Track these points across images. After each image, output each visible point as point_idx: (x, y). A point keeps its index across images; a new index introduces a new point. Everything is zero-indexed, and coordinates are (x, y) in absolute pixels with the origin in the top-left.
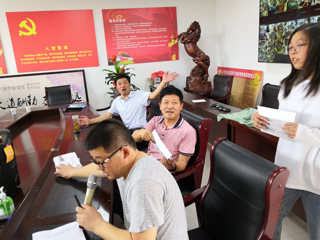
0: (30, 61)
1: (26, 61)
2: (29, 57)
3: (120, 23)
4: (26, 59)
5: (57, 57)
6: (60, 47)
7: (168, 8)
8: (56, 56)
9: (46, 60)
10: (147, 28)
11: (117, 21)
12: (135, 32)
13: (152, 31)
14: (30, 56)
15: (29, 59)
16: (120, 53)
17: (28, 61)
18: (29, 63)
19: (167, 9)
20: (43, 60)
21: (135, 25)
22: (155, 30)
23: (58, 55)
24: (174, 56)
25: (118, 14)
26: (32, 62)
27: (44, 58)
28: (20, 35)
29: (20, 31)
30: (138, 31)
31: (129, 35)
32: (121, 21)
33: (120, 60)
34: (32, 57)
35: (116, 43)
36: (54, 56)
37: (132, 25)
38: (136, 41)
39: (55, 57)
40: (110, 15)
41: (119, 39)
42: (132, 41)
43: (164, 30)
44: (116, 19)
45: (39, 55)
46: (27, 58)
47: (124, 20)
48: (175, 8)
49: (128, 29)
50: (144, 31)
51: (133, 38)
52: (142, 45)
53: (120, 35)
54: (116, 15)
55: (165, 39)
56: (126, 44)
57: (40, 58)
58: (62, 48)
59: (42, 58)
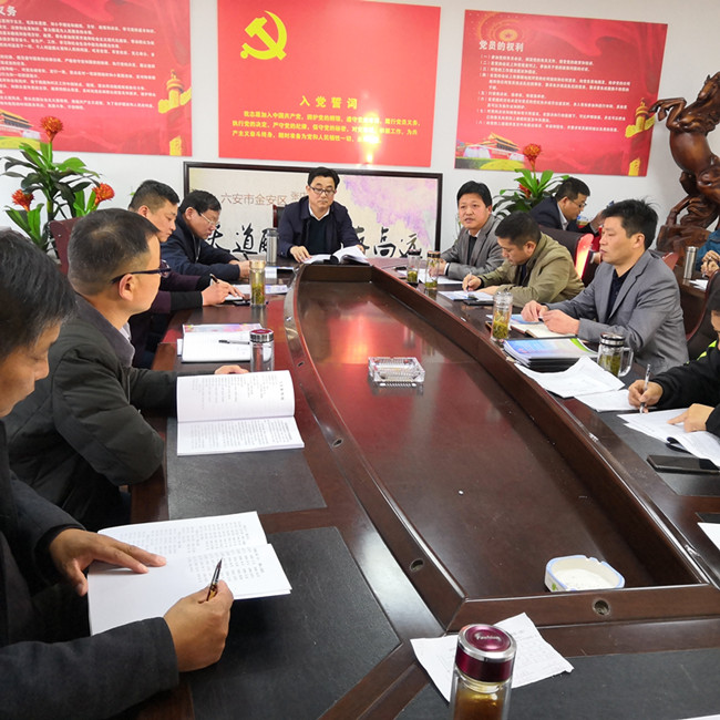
0: (255, 129)
1: (244, 129)
2: (256, 119)
3: (506, 53)
4: (247, 123)
5: (327, 127)
6: (339, 99)
7: (646, 24)
8: (324, 123)
9: (296, 131)
10: (578, 75)
11: (501, 46)
12: (543, 83)
13: (587, 85)
14: (258, 114)
15: (253, 124)
16: (491, 137)
17: (250, 129)
18: (253, 134)
19: (642, 27)
20: (290, 131)
21: (546, 63)
22: (597, 85)
23: (330, 123)
24: (634, 165)
25: (505, 28)
26: (258, 134)
27: (293, 126)
28: (244, 55)
29: (245, 46)
30: (552, 82)
31: (525, 90)
32: (510, 47)
33: (488, 156)
34: (261, 120)
35: (485, 108)
36: (318, 122)
37: (538, 64)
38: (542, 109)
39: (321, 127)
40: (484, 27)
41: (496, 97)
42: (529, 108)
43: (623, 87)
44: (498, 40)
45: (281, 115)
46: (250, 119)
47: (520, 47)
48: (664, 27)
49: (525, 73)
50: (568, 84)
51: (535, 99)
52: (554, 121)
53: (501, 88)
54: (499, 31)
55: (619, 113)
56: (513, 116)
57: (281, 125)
58: (344, 104)
59: (287, 125)
